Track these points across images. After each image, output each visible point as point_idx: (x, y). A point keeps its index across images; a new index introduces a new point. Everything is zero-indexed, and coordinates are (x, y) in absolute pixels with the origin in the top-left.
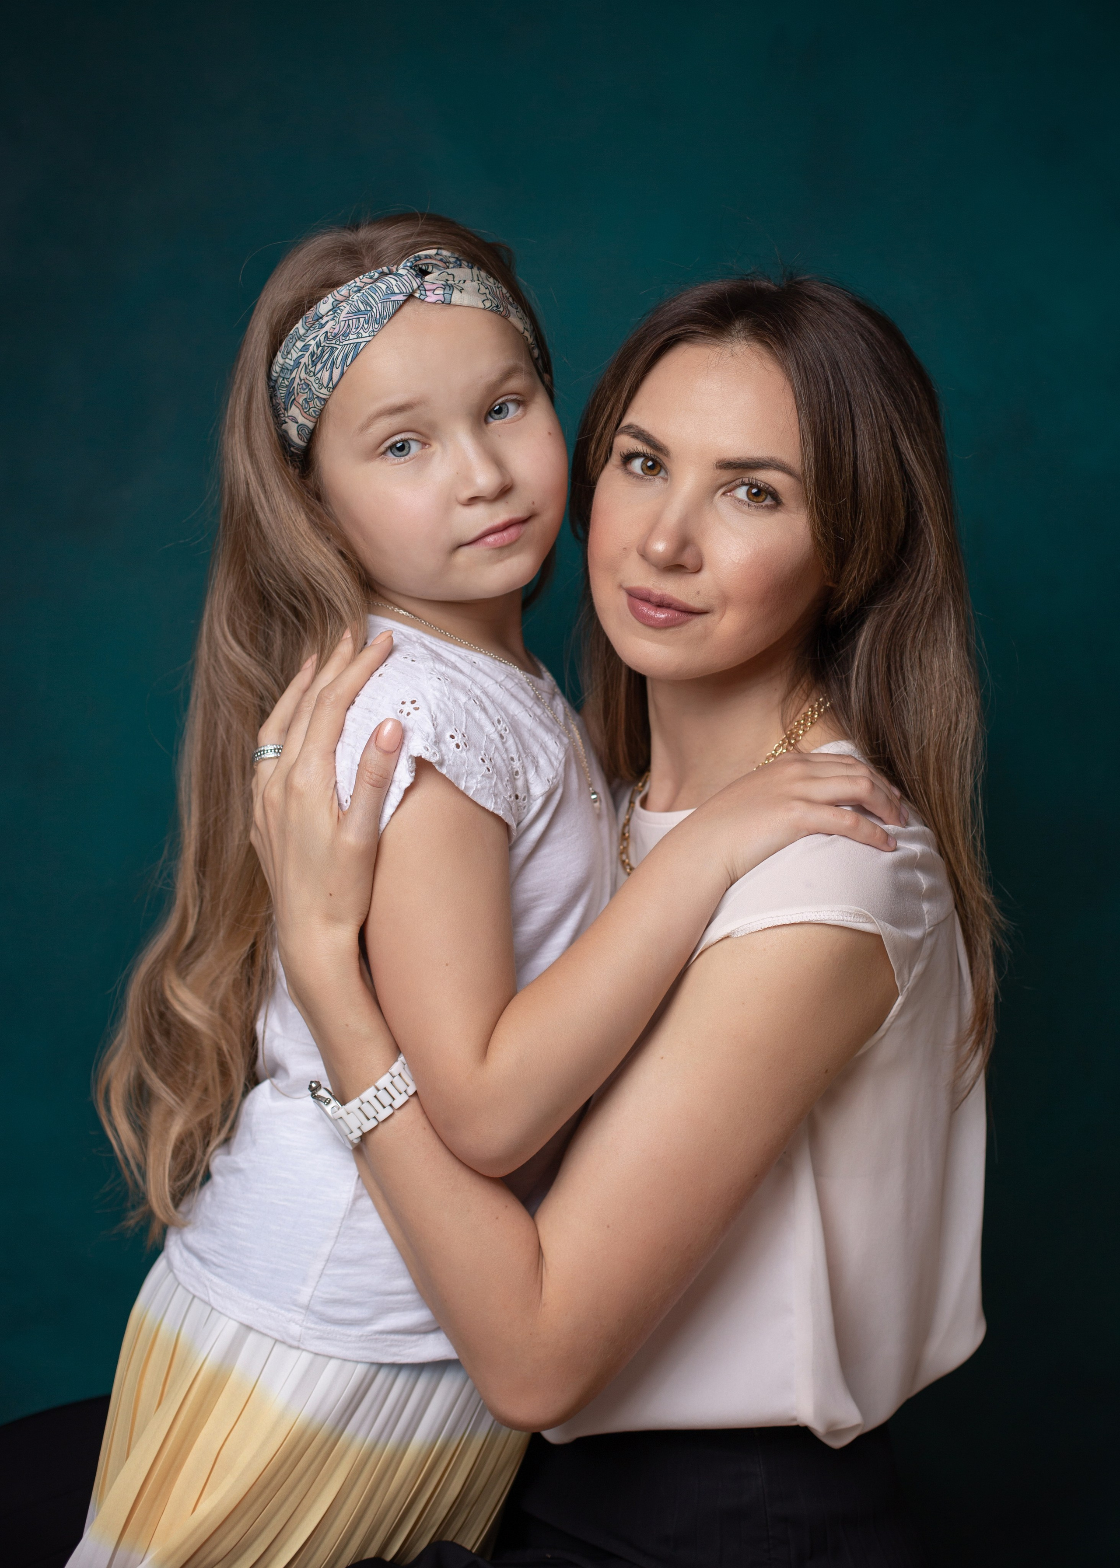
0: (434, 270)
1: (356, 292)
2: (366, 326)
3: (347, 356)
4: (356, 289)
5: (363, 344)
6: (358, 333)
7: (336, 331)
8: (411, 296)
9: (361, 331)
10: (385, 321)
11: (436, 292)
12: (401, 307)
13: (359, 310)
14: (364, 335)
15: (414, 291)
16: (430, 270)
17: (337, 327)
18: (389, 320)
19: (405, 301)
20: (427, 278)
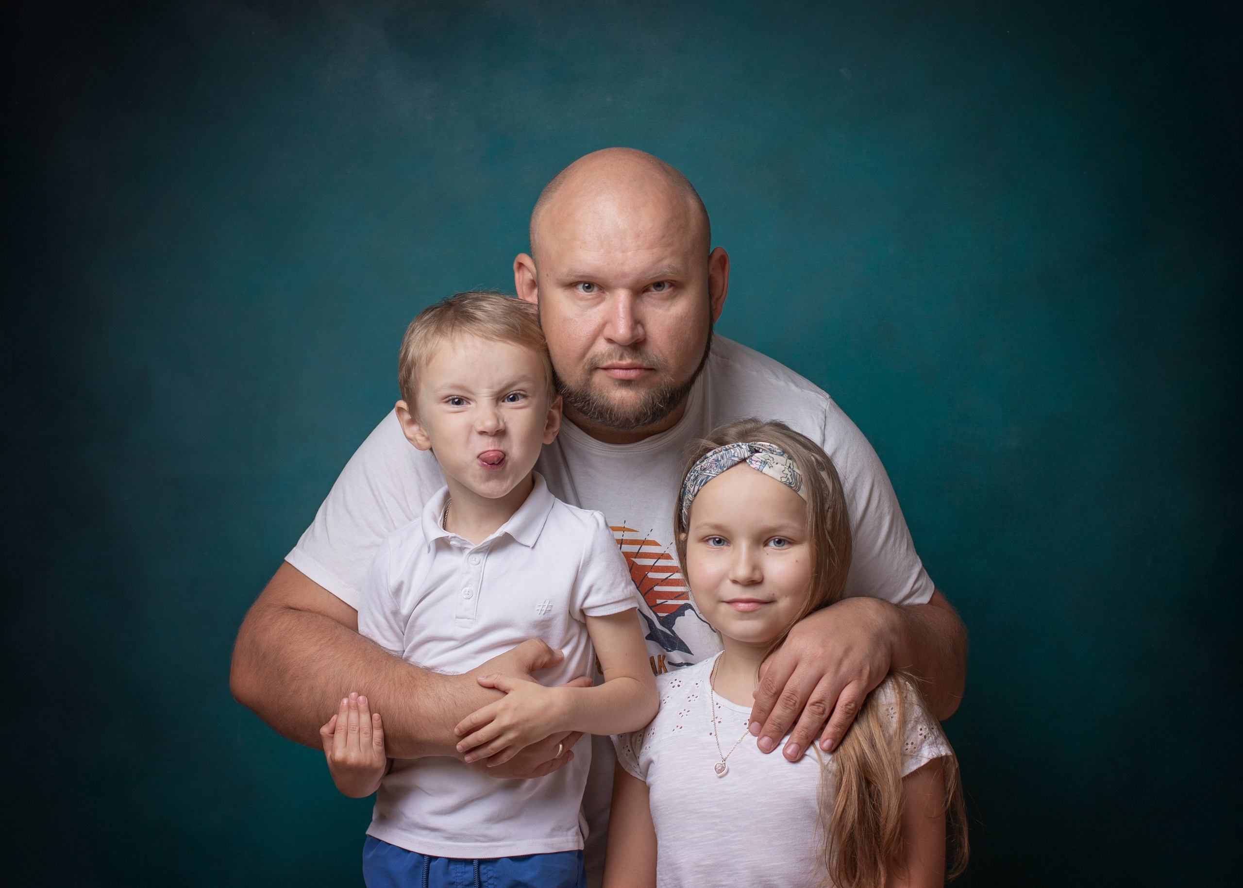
0: (763, 452)
1: (724, 450)
2: (715, 468)
3: (703, 480)
4: (725, 449)
5: (711, 477)
6: (711, 471)
7: (705, 467)
8: (744, 460)
9: (712, 470)
10: (725, 469)
11: (757, 463)
12: (736, 465)
13: (718, 460)
14: (714, 473)
15: (747, 458)
16: (761, 450)
17: (706, 465)
18: (728, 469)
19: (739, 463)
20: (757, 455)
